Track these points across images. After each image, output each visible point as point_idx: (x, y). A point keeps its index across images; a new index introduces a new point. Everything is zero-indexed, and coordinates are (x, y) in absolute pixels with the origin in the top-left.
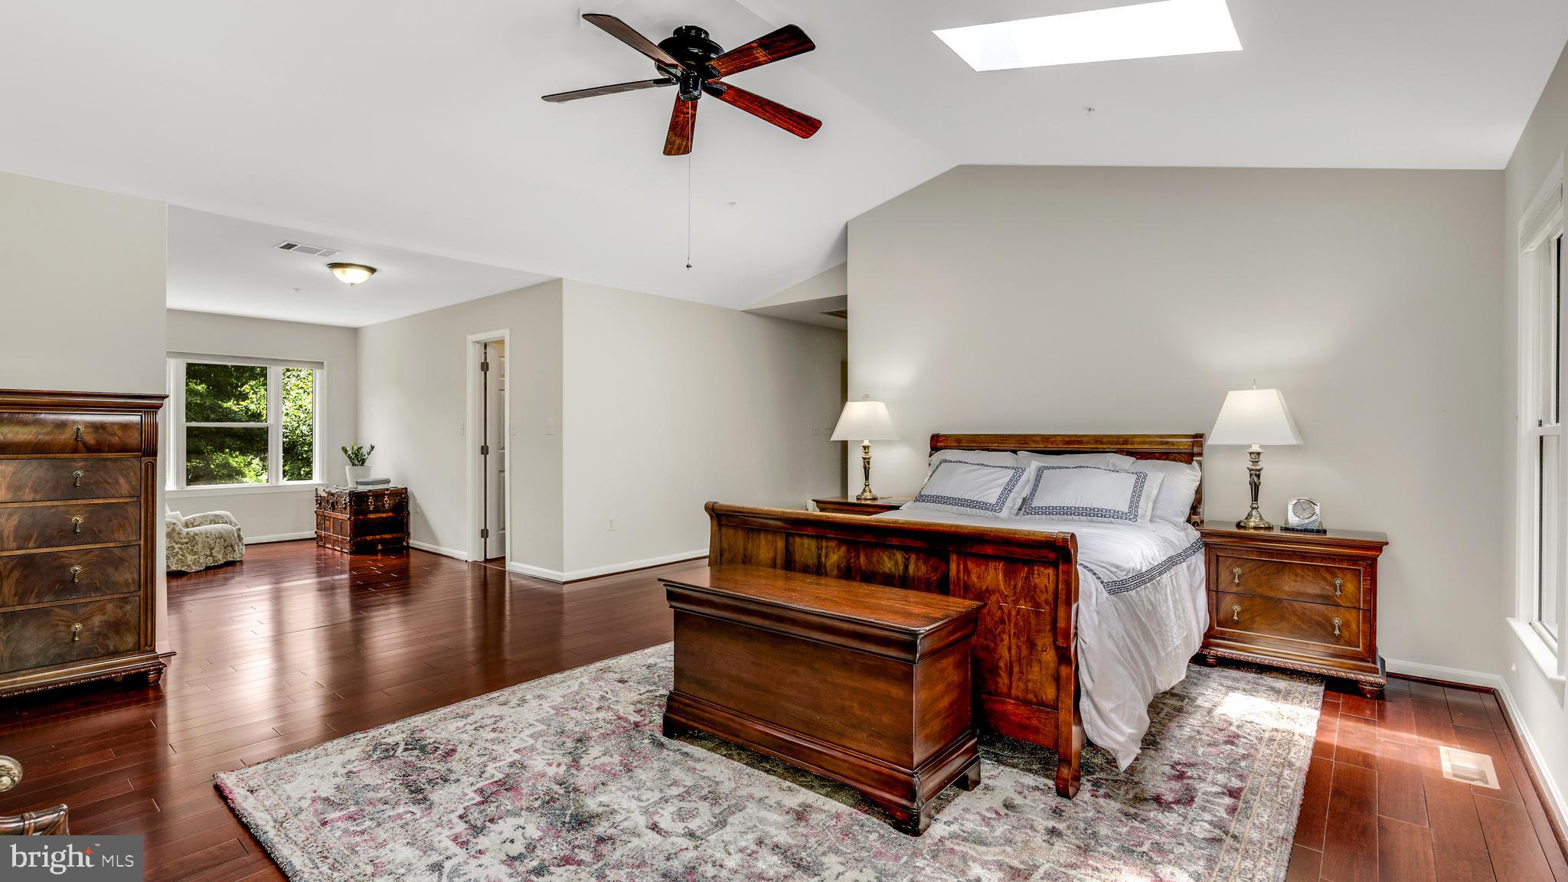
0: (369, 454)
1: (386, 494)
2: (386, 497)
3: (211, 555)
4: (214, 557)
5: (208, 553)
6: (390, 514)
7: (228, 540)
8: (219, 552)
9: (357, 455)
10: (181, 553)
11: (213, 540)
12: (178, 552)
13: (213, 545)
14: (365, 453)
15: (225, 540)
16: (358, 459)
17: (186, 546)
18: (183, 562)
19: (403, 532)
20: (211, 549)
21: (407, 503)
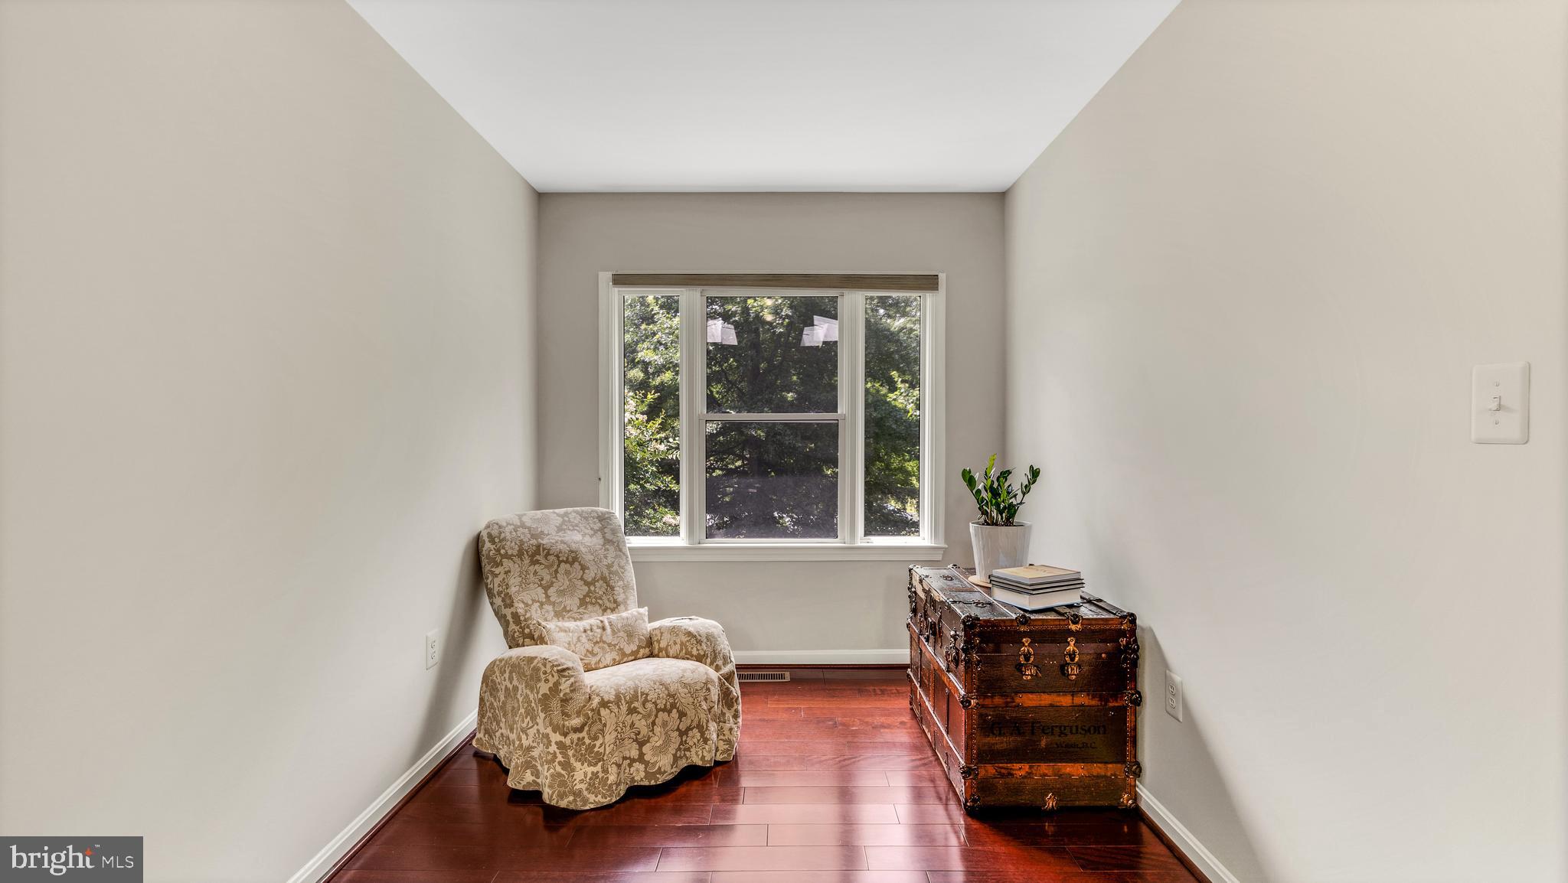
0: (1026, 489)
1: (1071, 633)
2: (1072, 641)
3: (641, 758)
4: (647, 763)
5: (634, 754)
6: (1083, 699)
7: (691, 713)
8: (660, 750)
9: (995, 493)
10: (560, 758)
11: (646, 717)
12: (555, 755)
13: (644, 731)
14: (1016, 488)
15: (682, 715)
16: (998, 505)
17: (575, 736)
18: (563, 784)
19: (1121, 759)
20: (641, 744)
21: (1135, 664)
